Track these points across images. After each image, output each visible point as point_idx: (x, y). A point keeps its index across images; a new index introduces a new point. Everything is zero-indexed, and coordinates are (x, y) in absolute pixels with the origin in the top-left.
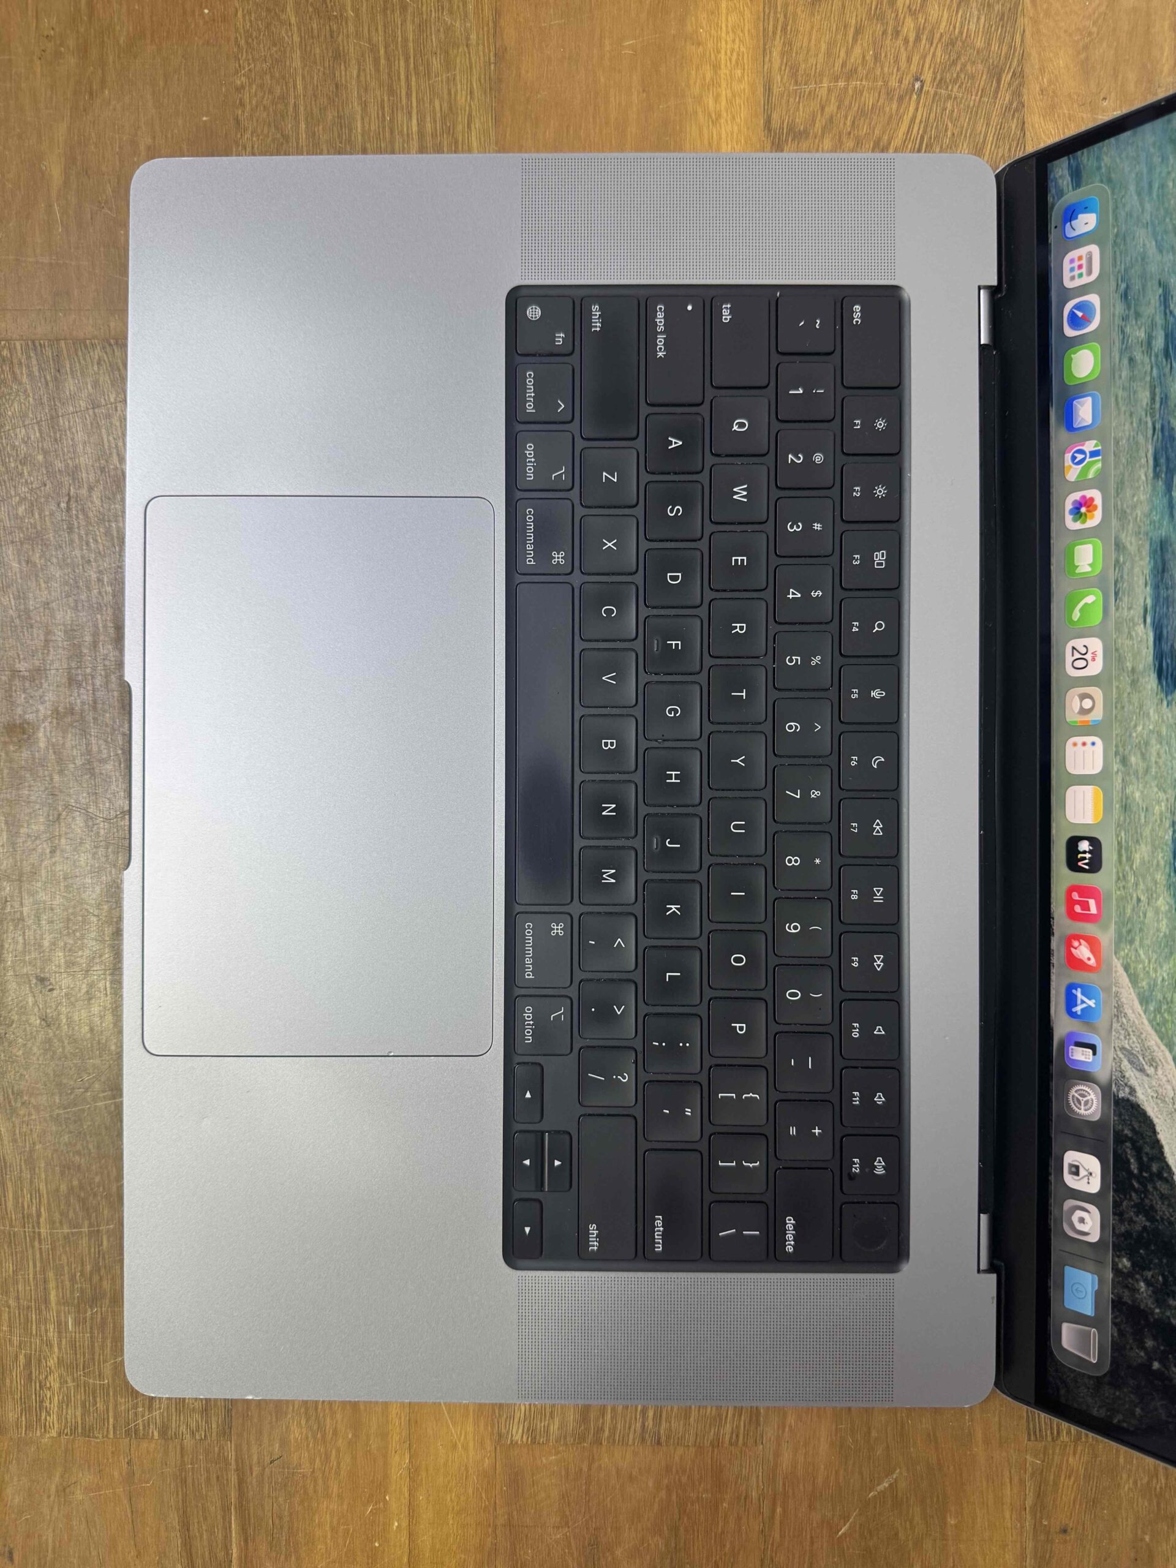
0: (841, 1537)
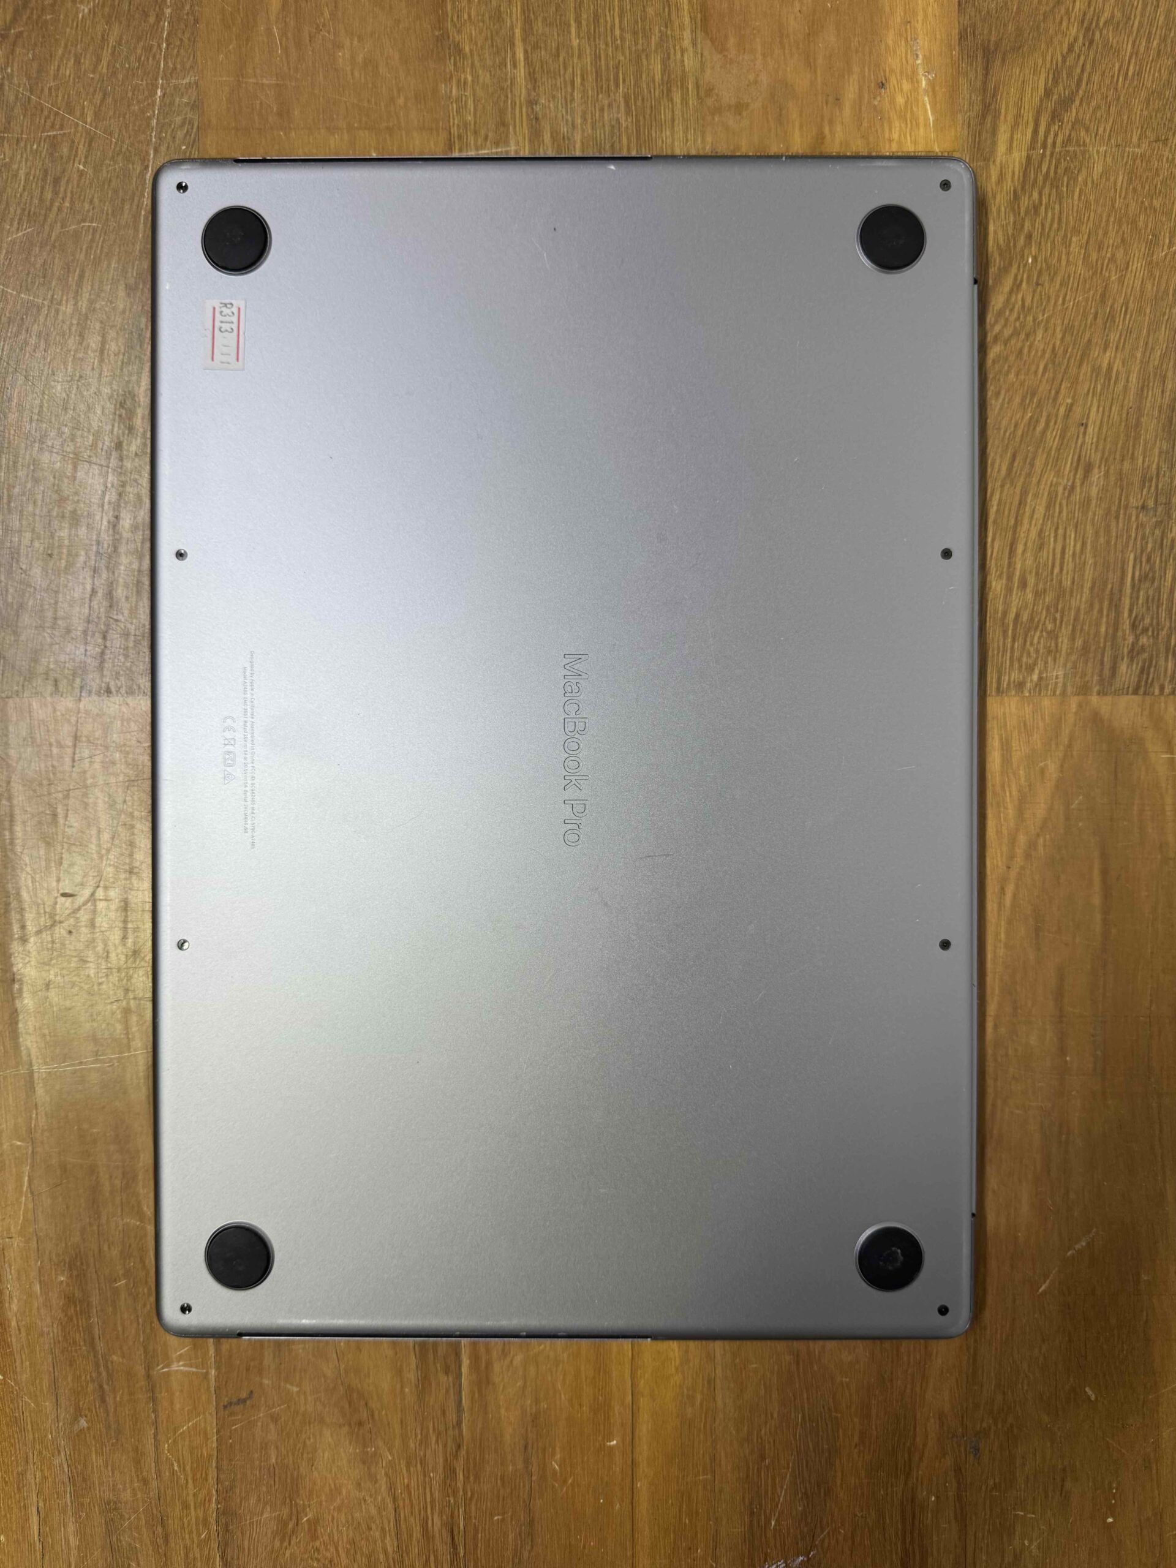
0: (1041, 1294)
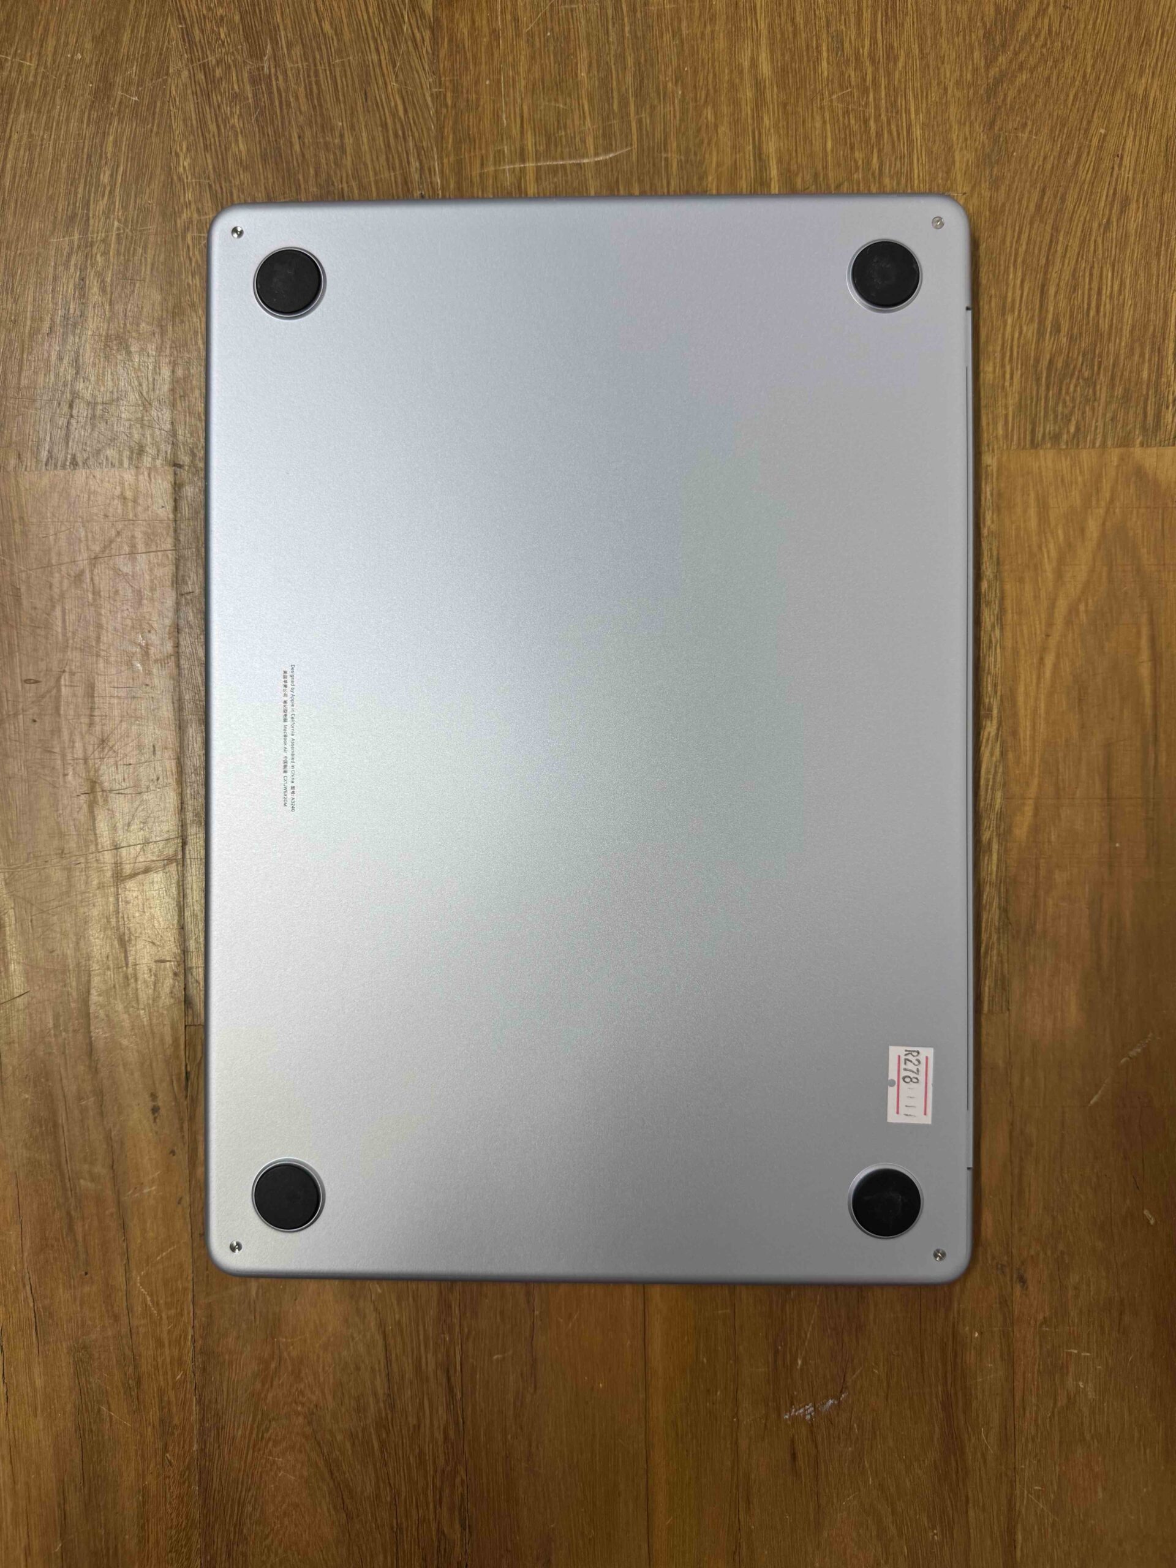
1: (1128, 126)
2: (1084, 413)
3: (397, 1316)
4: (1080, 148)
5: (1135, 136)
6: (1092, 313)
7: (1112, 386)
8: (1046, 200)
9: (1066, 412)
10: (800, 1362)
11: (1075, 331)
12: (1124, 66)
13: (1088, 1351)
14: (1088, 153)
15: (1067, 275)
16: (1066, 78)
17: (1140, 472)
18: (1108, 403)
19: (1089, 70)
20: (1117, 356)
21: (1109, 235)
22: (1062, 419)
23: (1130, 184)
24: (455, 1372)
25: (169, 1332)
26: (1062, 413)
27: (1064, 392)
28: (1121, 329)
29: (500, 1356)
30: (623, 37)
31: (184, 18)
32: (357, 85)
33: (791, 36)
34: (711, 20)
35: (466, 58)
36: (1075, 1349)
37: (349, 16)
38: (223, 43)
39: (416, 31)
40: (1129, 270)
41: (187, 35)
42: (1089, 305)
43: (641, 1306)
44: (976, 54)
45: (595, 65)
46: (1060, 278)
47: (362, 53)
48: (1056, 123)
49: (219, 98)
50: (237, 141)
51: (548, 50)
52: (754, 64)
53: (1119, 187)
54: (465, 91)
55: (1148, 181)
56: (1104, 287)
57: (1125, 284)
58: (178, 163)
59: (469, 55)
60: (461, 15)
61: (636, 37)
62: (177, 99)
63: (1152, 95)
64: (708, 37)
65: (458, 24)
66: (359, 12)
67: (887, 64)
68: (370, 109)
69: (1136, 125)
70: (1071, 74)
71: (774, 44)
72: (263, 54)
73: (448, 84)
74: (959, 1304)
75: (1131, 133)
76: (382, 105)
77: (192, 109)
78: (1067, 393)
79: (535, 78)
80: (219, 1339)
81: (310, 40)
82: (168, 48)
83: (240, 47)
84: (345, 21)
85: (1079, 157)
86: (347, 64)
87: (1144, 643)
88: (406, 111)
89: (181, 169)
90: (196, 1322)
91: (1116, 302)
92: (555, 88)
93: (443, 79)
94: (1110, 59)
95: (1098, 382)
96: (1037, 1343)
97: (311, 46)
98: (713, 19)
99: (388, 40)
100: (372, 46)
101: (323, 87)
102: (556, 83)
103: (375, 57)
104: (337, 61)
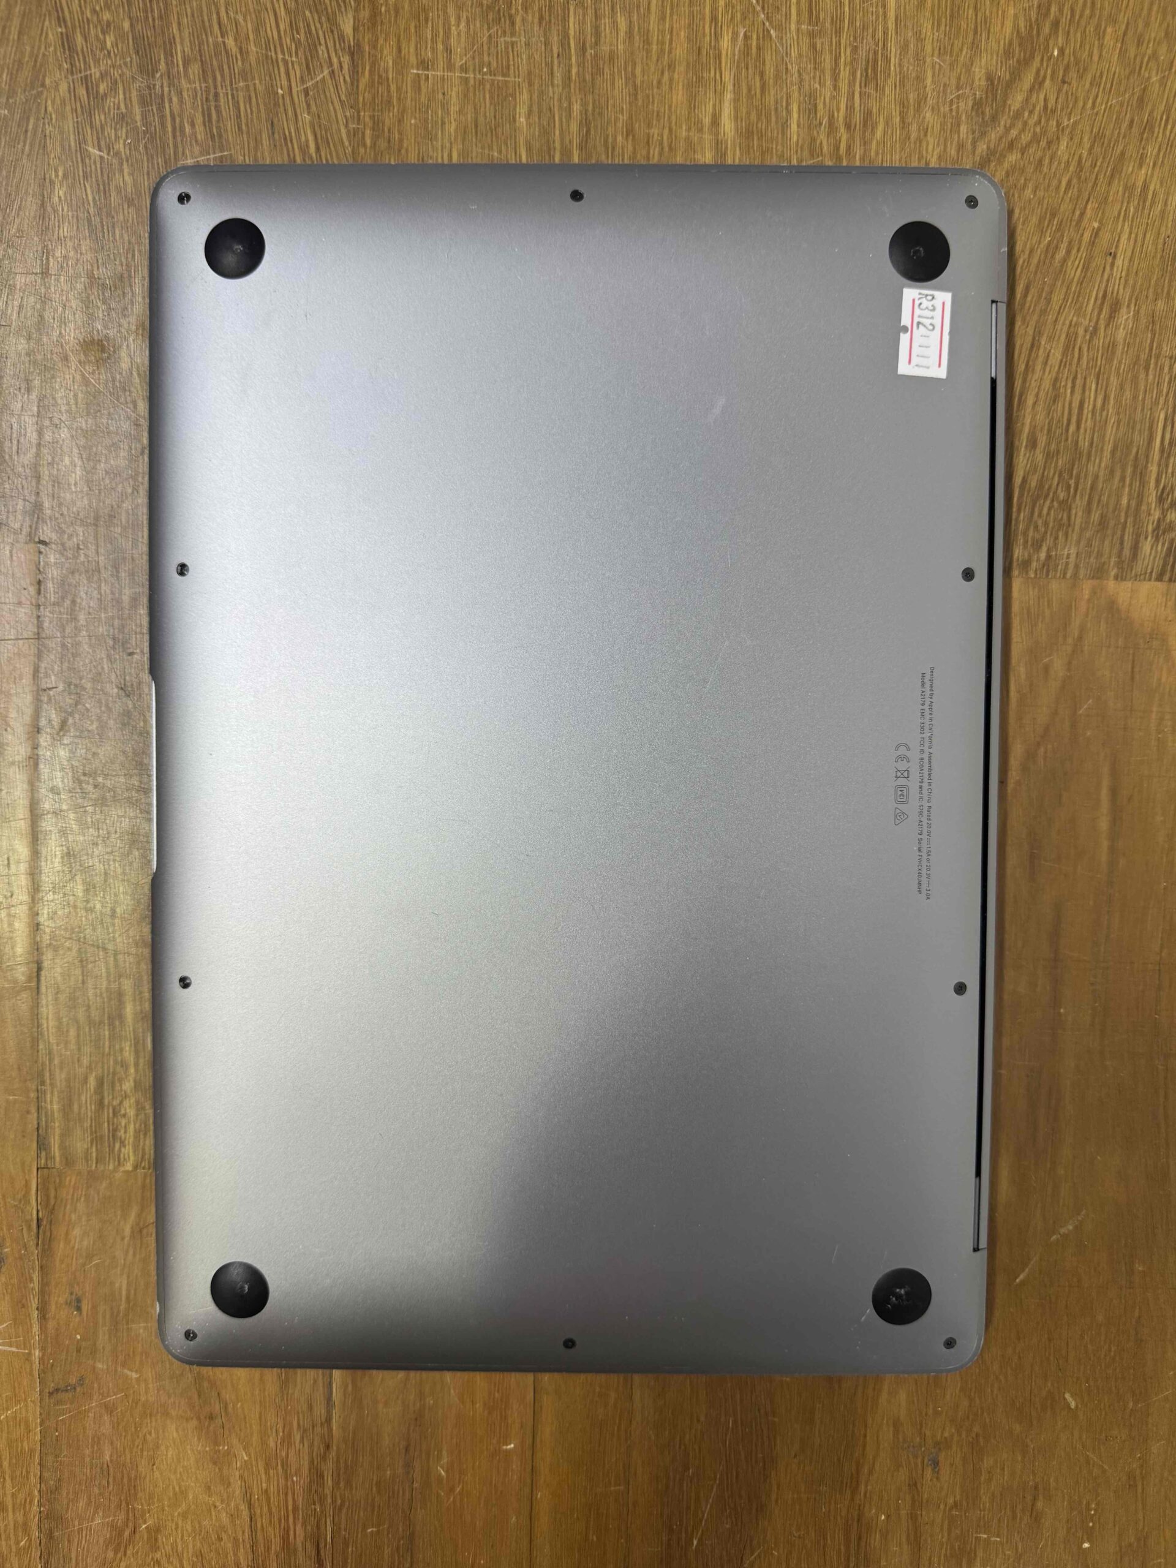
1: (1124, 221)
2: (1056, 538)
3: (264, 1485)
4: (1070, 243)
5: (1130, 233)
6: (1072, 428)
7: (1088, 510)
8: (1029, 299)
9: (1037, 536)
10: (695, 1542)
11: (1053, 447)
12: (1123, 154)
13: (998, 1536)
14: (1078, 250)
15: (1047, 384)
16: (1059, 163)
17: (1112, 606)
18: (1082, 530)
19: (1085, 153)
20: (1096, 477)
21: (1095, 341)
22: (1033, 545)
23: (1121, 287)
24: (326, 1545)
25: (13, 1495)
26: (1033, 538)
27: (1036, 514)
28: (1102, 448)
29: (374, 1529)
30: (570, 78)
31: (65, 21)
32: (263, 115)
33: (758, 91)
34: (670, 66)
35: (389, 91)
36: (985, 1533)
37: (257, 31)
38: (109, 53)
39: (333, 55)
40: (1114, 381)
41: (67, 42)
42: (1069, 421)
43: (529, 1481)
44: (963, 128)
45: (535, 108)
46: (1039, 387)
47: (270, 76)
48: (1046, 213)
49: (103, 117)
50: (121, 171)
51: (484, 89)
52: (716, 121)
53: (1110, 289)
54: (386, 130)
55: (1142, 285)
56: (1087, 400)
57: (1109, 397)
58: (53, 191)
59: (393, 87)
60: (386, 40)
61: (584, 80)
62: (54, 116)
63: (1152, 188)
64: (665, 87)
65: (382, 51)
66: (268, 29)
67: (864, 132)
68: (278, 144)
69: (1132, 221)
70: (1066, 157)
71: (738, 100)
72: (155, 70)
73: (367, 119)
74: (866, 1486)
75: (1127, 229)
76: (291, 141)
77: (71, 129)
78: (1040, 515)
79: (466, 120)
80: (68, 1504)
81: (210, 57)
82: (44, 55)
83: (128, 60)
84: (251, 37)
85: (1068, 252)
86: (252, 88)
87: (1104, 793)
88: (318, 149)
89: (57, 199)
90: (43, 1485)
91: (1098, 418)
92: (489, 134)
93: (362, 114)
94: (1109, 143)
95: (1074, 506)
96: (946, 1527)
97: (212, 65)
98: (671, 66)
99: (300, 64)
100: (282, 69)
101: (224, 113)
102: (490, 128)
103: (285, 83)
104: (241, 84)
